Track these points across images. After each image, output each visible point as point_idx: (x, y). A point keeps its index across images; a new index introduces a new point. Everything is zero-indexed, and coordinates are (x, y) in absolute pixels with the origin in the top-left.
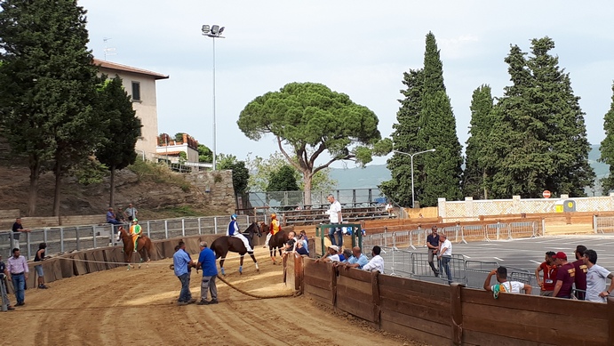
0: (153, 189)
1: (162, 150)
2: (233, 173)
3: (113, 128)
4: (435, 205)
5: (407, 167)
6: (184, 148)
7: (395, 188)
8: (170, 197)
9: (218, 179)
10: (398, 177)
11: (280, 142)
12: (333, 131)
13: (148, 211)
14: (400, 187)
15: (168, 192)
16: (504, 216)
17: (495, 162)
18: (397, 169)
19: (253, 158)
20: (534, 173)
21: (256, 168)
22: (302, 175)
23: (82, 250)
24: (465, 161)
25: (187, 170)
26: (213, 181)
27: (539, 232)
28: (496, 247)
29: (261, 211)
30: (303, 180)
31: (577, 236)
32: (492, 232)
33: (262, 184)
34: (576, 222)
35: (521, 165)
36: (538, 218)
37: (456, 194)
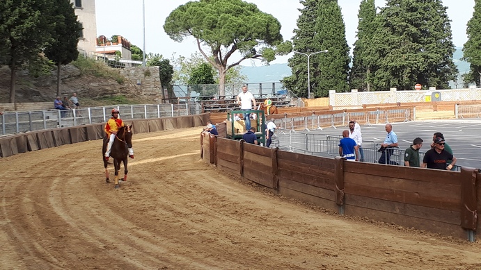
0: (93, 82)
1: (101, 49)
2: (160, 69)
3: (58, 30)
4: (327, 96)
5: (305, 65)
6: (119, 48)
7: (295, 83)
8: (107, 88)
9: (147, 74)
10: (297, 73)
11: (199, 43)
12: (243, 34)
13: (89, 100)
14: (299, 81)
15: (106, 83)
16: (383, 105)
17: (376, 60)
18: (296, 67)
19: (177, 57)
20: (408, 70)
21: (179, 66)
22: (218, 71)
23: (35, 131)
24: (352, 60)
25: (122, 66)
26: (143, 76)
27: (411, 117)
28: (375, 129)
29: (184, 100)
30: (218, 75)
31: (441, 121)
32: (373, 118)
33: (184, 79)
34: (440, 109)
35: (398, 63)
36: (410, 107)
37: (344, 87)
